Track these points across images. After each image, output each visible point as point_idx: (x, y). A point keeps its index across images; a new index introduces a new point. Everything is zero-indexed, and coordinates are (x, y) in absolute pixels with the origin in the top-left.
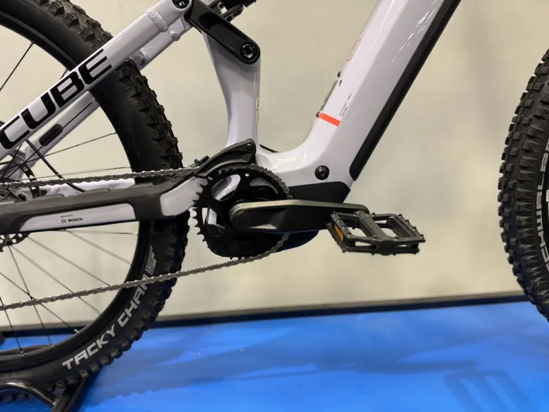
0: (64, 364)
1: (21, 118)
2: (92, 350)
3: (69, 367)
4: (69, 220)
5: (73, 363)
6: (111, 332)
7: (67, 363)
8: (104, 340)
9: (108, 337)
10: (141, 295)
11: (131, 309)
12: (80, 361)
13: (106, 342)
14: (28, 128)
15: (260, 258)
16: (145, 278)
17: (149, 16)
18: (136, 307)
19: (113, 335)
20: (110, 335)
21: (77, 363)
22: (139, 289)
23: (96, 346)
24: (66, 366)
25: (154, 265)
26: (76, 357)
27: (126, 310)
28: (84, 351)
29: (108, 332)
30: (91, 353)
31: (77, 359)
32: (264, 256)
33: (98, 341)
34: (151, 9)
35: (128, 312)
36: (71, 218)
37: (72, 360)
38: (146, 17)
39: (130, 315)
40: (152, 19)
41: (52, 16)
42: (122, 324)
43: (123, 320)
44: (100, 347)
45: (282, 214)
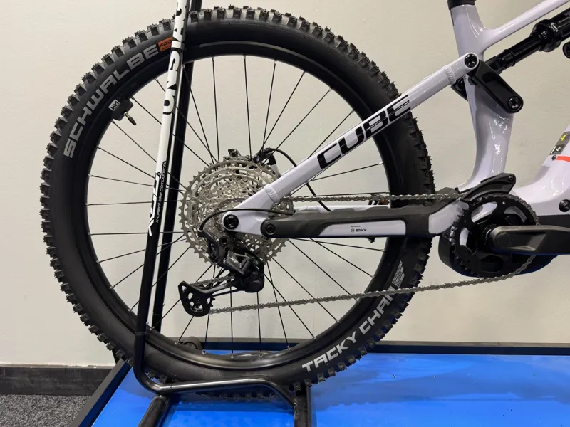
0: (304, 366)
1: (338, 144)
2: (332, 354)
3: (309, 369)
4: (357, 230)
5: (313, 366)
6: (352, 338)
7: (307, 365)
8: (344, 346)
9: (349, 343)
10: (386, 305)
11: (374, 318)
12: (319, 364)
13: (346, 348)
14: (341, 153)
15: (504, 278)
16: (391, 289)
17: (446, 71)
18: (379, 316)
19: (354, 341)
20: (352, 341)
21: (317, 365)
22: (384, 300)
23: (336, 351)
24: (306, 368)
25: (402, 279)
26: (316, 360)
27: (369, 319)
28: (324, 356)
29: (349, 338)
30: (330, 358)
31: (317, 362)
32: (508, 277)
33: (338, 346)
34: (447, 67)
35: (371, 320)
36: (358, 228)
37: (311, 362)
38: (442, 73)
39: (372, 323)
40: (448, 75)
41: (360, 68)
42: (364, 332)
43: (365, 328)
44: (340, 352)
45: (542, 237)
